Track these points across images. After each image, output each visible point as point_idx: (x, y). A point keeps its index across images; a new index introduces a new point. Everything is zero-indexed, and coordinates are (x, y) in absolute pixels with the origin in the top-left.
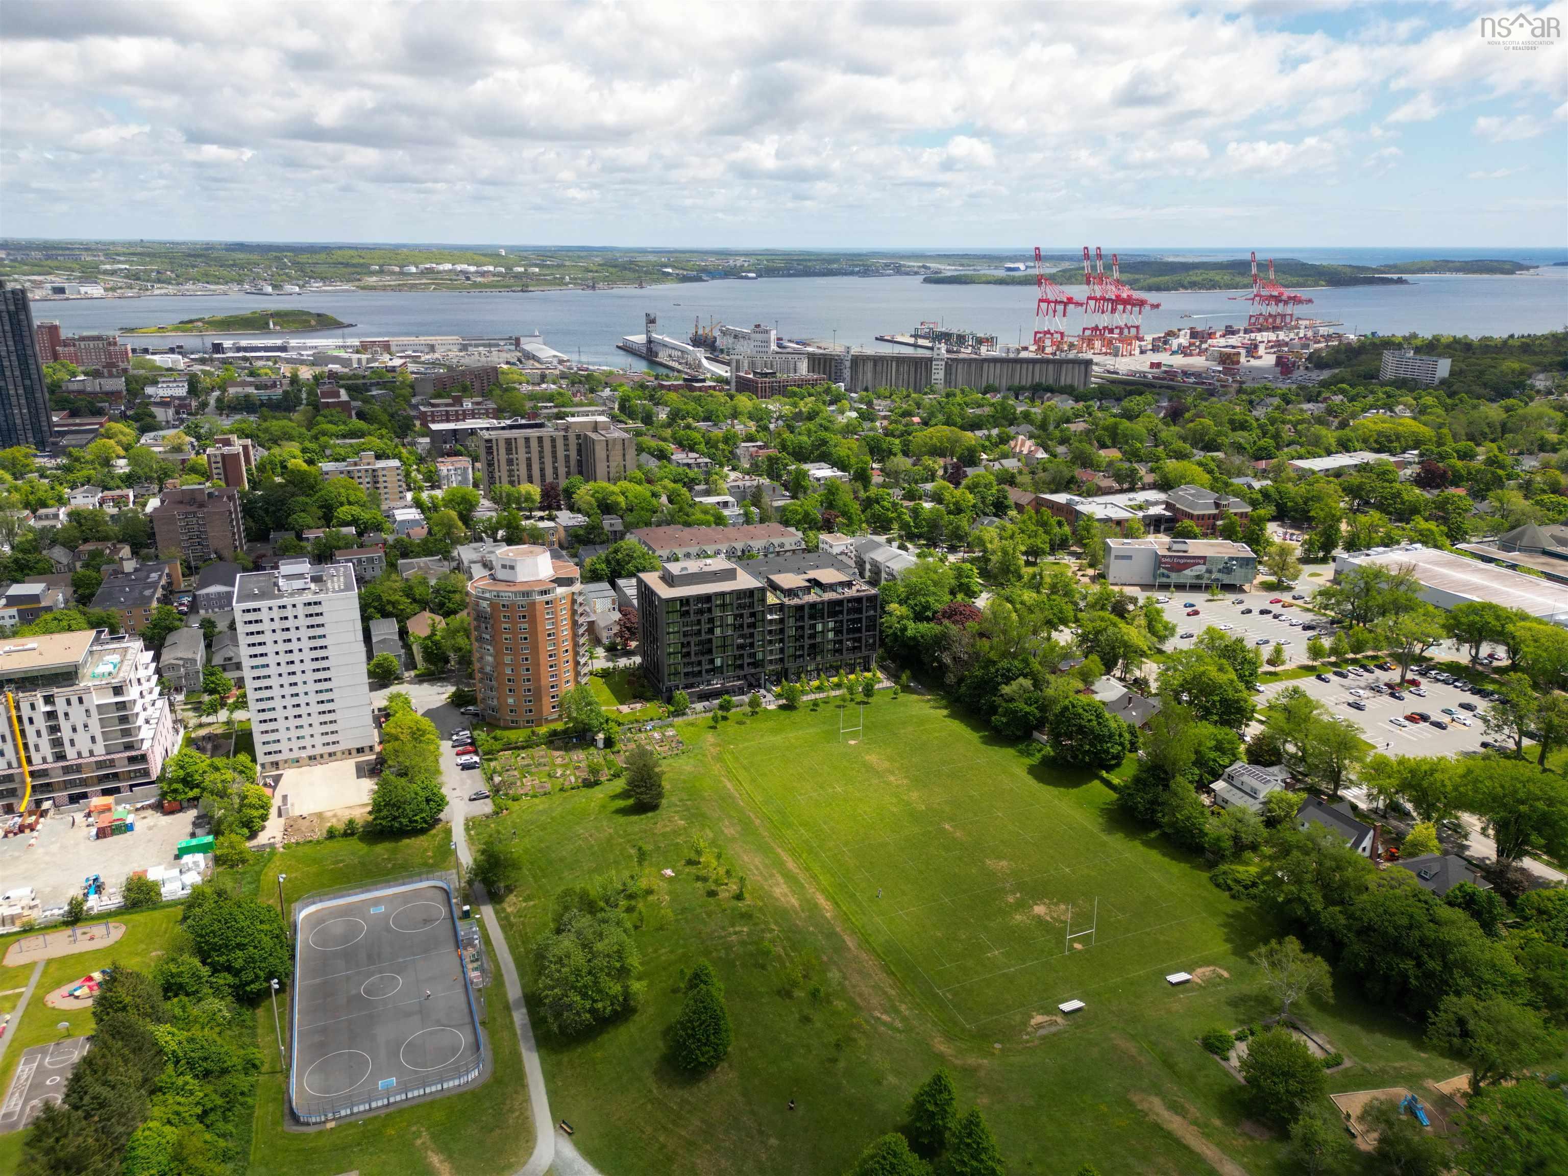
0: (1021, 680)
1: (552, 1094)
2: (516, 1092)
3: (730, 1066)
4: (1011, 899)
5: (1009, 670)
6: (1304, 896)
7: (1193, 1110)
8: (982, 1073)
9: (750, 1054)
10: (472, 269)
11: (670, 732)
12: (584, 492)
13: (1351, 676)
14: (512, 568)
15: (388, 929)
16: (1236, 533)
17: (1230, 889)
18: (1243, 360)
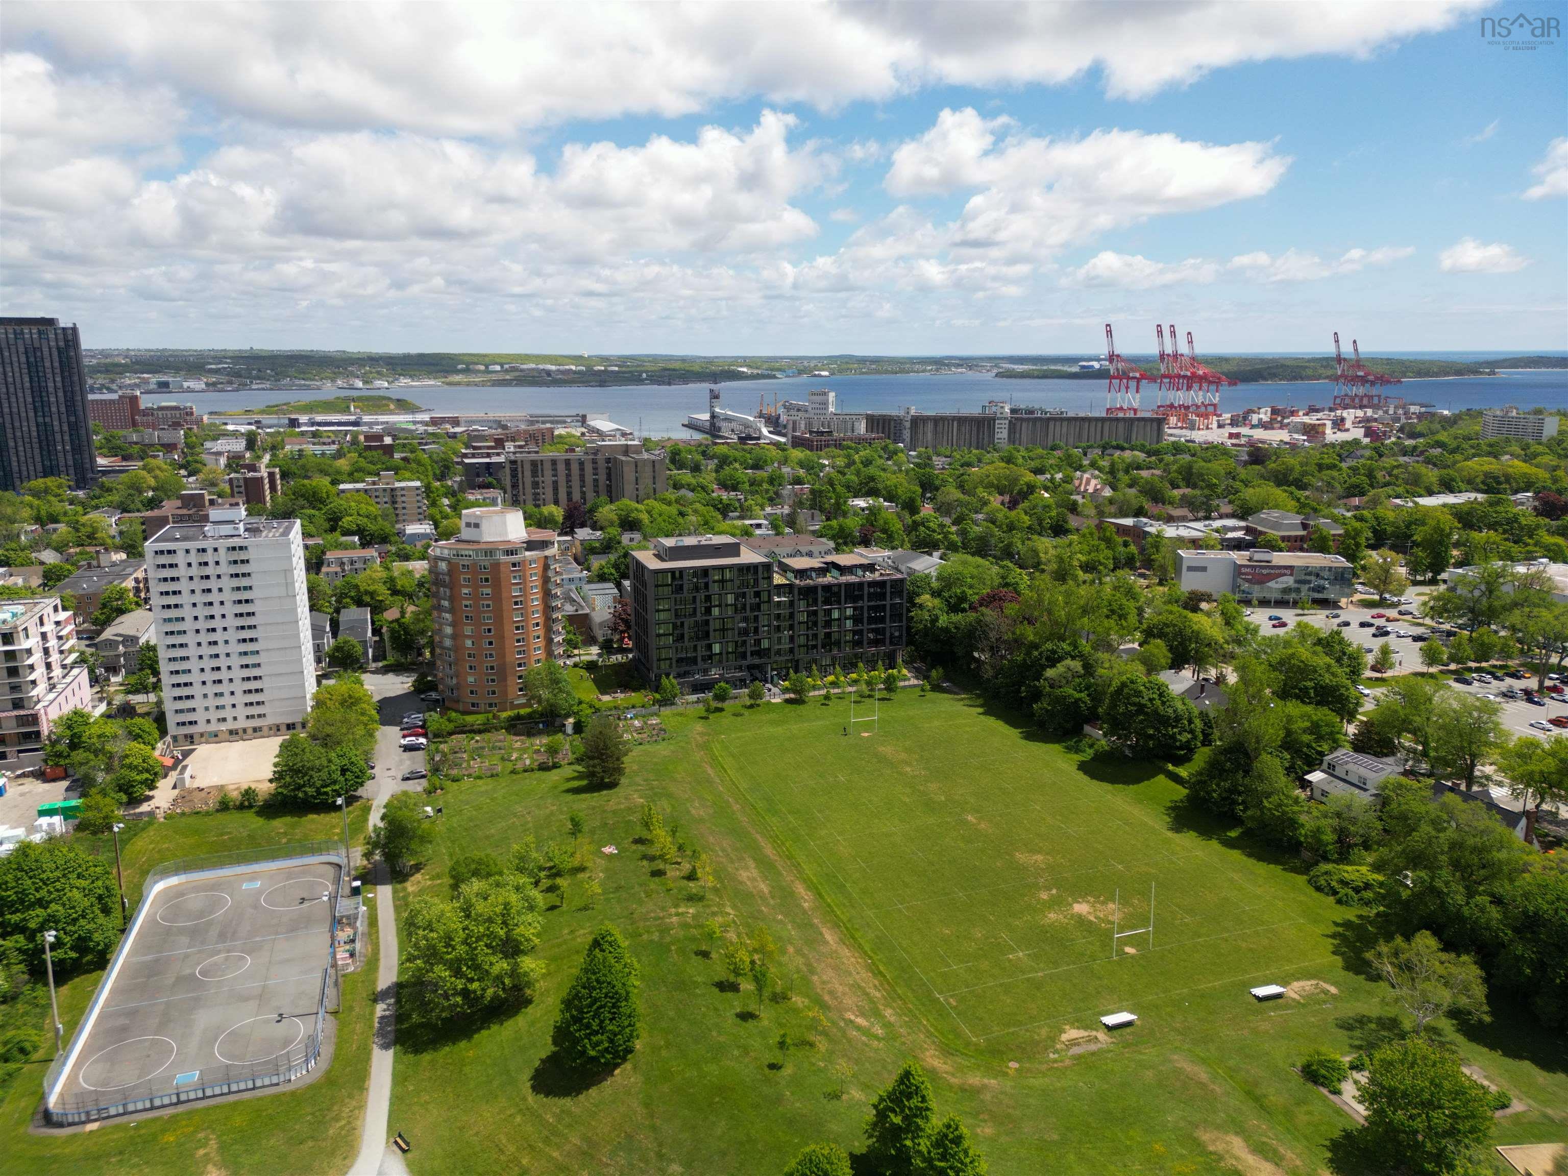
0: (1068, 662)
1: (398, 1102)
2: (351, 1096)
3: (635, 1068)
4: (1044, 896)
5: (1054, 652)
6: (1439, 884)
7: (1289, 1154)
8: (988, 1097)
9: (664, 1053)
10: (553, 368)
11: (654, 721)
12: (607, 512)
13: (1476, 684)
14: (477, 526)
15: (256, 906)
16: (1329, 547)
17: (1335, 893)
18: (1328, 431)
